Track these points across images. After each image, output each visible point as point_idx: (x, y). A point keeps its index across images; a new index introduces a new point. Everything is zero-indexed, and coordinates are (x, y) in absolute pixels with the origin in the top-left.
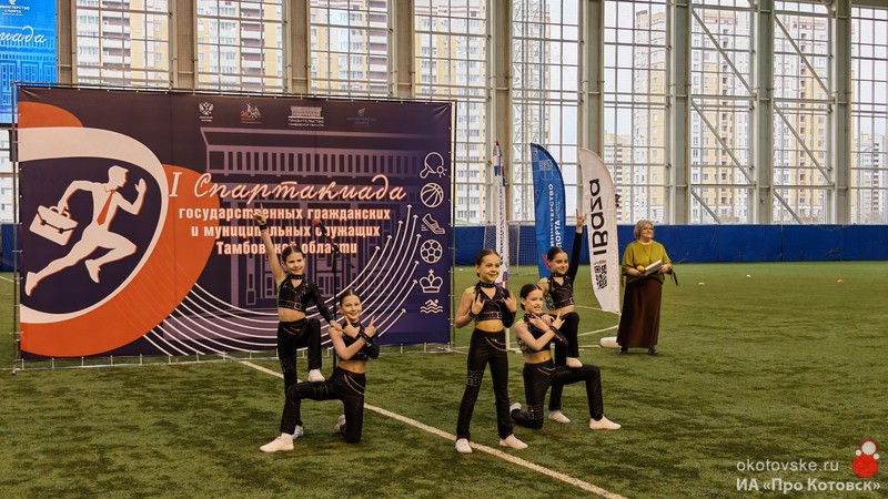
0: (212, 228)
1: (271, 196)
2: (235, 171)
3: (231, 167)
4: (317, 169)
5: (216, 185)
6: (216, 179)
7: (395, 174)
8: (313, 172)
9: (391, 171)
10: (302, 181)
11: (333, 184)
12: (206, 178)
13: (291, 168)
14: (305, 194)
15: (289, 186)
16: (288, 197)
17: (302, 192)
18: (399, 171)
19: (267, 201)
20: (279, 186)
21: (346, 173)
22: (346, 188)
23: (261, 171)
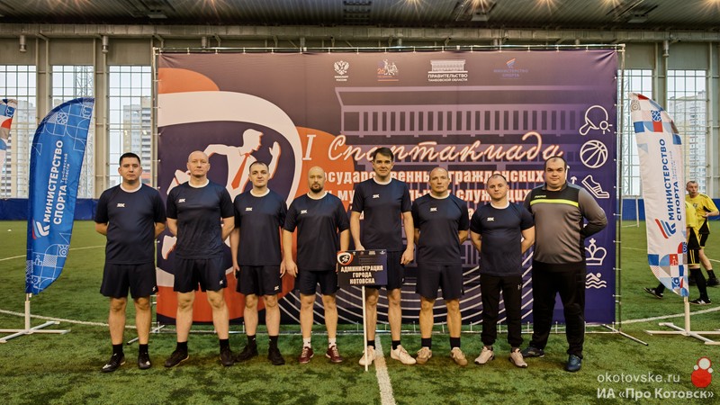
0: (346, 192)
1: (408, 159)
2: (370, 132)
3: (366, 129)
4: (459, 128)
5: (351, 147)
6: (351, 141)
7: (549, 131)
8: (454, 132)
9: (544, 127)
10: (441, 141)
11: (477, 143)
12: (340, 140)
13: (430, 128)
14: (445, 154)
15: (428, 147)
16: (426, 159)
17: (442, 153)
18: (554, 127)
19: (403, 163)
20: (417, 147)
21: (492, 131)
22: (492, 147)
23: (398, 132)
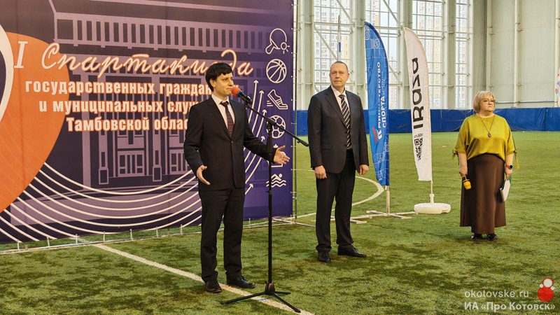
0: (61, 103)
1: (123, 70)
2: (85, 42)
3: (80, 38)
4: (168, 42)
5: (65, 56)
6: (65, 49)
7: (242, 50)
8: (164, 46)
10: (153, 54)
11: (185, 58)
12: (54, 48)
13: (143, 41)
14: (157, 67)
15: (141, 59)
16: (139, 71)
17: (154, 66)
19: (118, 74)
20: (131, 59)
21: (196, 47)
22: (197, 62)
23: (112, 43)
